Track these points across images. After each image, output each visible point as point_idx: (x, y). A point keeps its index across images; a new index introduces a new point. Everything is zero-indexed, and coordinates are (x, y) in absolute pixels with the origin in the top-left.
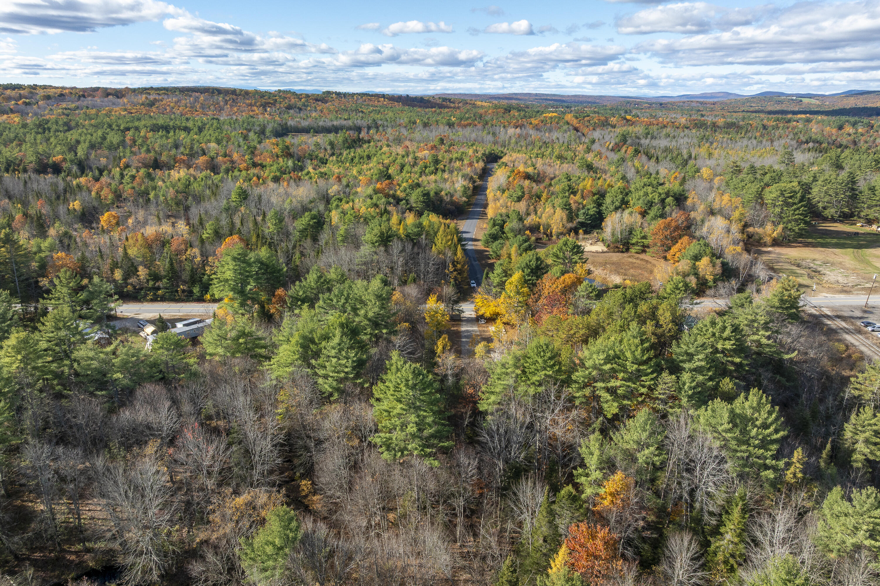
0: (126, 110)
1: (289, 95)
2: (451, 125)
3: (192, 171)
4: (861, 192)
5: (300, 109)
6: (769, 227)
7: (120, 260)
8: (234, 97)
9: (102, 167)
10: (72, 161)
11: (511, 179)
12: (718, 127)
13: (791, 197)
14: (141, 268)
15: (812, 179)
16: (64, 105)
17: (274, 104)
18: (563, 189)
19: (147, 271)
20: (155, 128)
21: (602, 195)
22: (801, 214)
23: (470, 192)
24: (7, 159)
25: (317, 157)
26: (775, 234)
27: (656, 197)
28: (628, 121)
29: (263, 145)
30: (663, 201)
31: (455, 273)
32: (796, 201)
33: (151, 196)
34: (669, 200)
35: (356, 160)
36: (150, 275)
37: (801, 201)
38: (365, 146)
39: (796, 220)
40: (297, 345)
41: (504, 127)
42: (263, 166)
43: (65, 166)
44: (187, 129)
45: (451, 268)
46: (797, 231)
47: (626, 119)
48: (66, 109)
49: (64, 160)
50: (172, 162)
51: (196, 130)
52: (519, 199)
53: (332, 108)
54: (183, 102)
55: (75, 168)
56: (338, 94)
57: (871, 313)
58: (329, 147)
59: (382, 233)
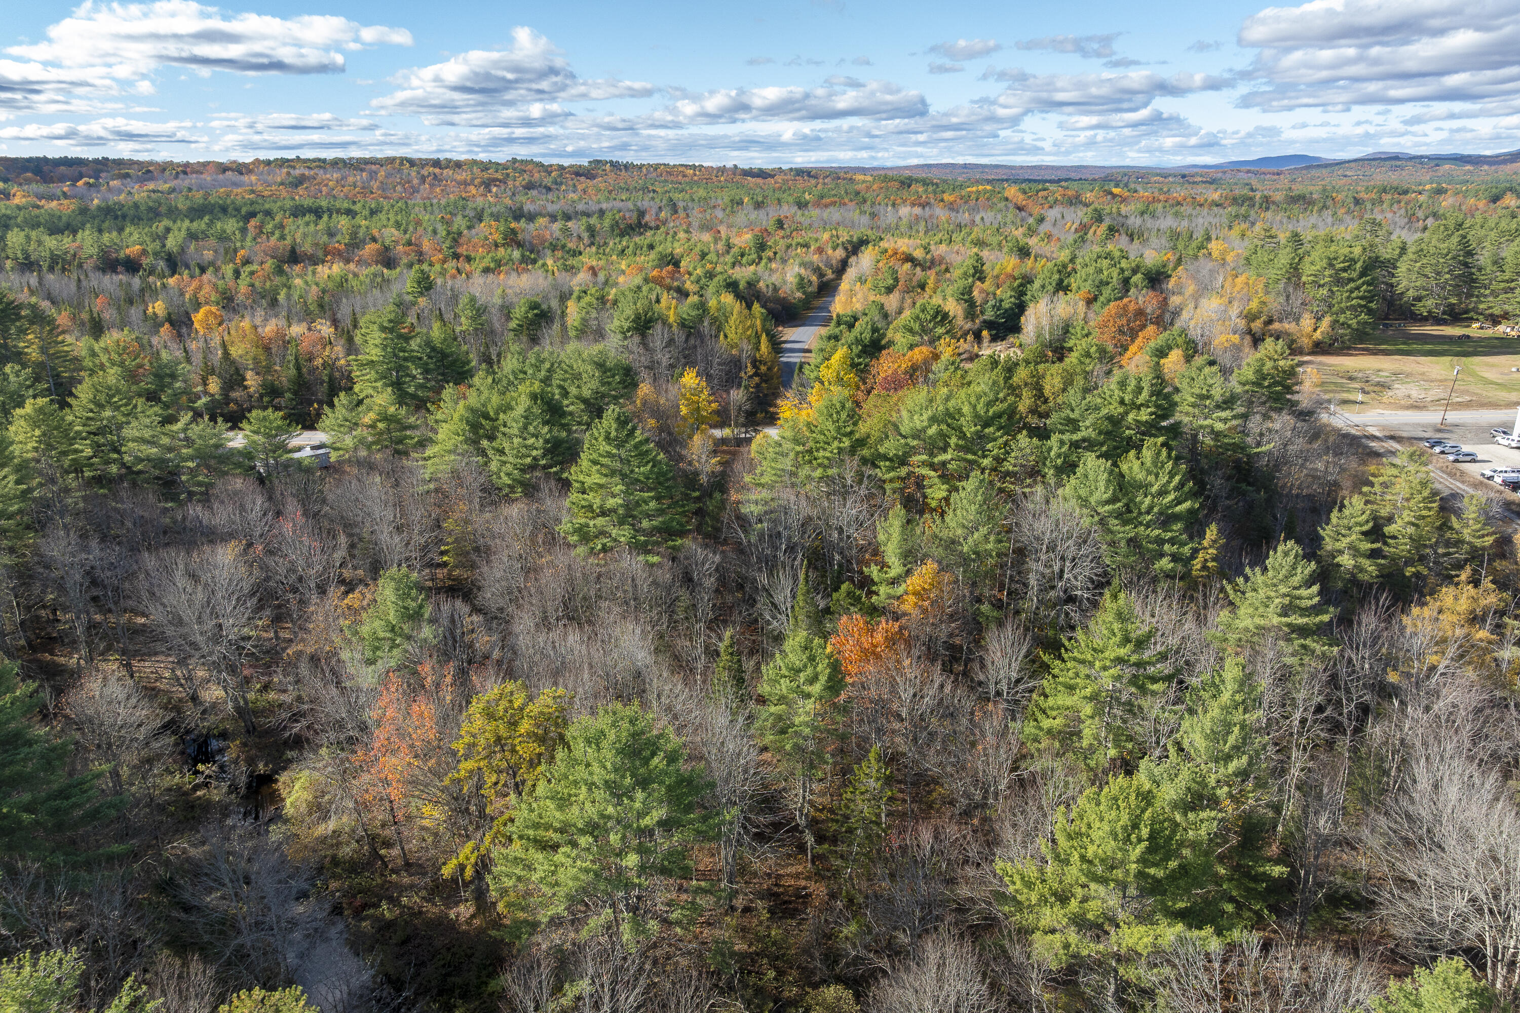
0: (253, 192)
1: (530, 167)
2: (801, 205)
3: (352, 266)
4: (1480, 270)
5: (549, 189)
6: (1307, 322)
7: (217, 364)
8: (437, 170)
9: (206, 263)
10: (156, 254)
11: (881, 264)
12: (1274, 203)
13: (1344, 270)
14: (249, 375)
15: (1397, 251)
16: (151, 186)
17: (504, 181)
18: (965, 273)
19: (259, 379)
20: (298, 212)
21: (1027, 280)
22: (1361, 298)
23: (813, 289)
24: (52, 252)
25: (564, 246)
26: (1318, 335)
27: (1115, 275)
28: (1114, 196)
29: (473, 231)
30: (1126, 282)
31: (757, 379)
32: (1354, 275)
33: (282, 297)
34: (1137, 278)
35: (629, 251)
36: (264, 385)
37: (1363, 274)
38: (649, 234)
39: (1353, 308)
40: (461, 420)
41: (894, 205)
42: (469, 259)
43: (146, 261)
44: (350, 213)
45: (750, 371)
46: (1355, 326)
47: (1111, 193)
48: (154, 191)
49: (144, 252)
50: (320, 254)
51: (366, 212)
52: (889, 290)
53: (602, 186)
54: (351, 179)
55: (162, 264)
56: (615, 165)
57: (1449, 431)
58: (585, 235)
59: (638, 317)
